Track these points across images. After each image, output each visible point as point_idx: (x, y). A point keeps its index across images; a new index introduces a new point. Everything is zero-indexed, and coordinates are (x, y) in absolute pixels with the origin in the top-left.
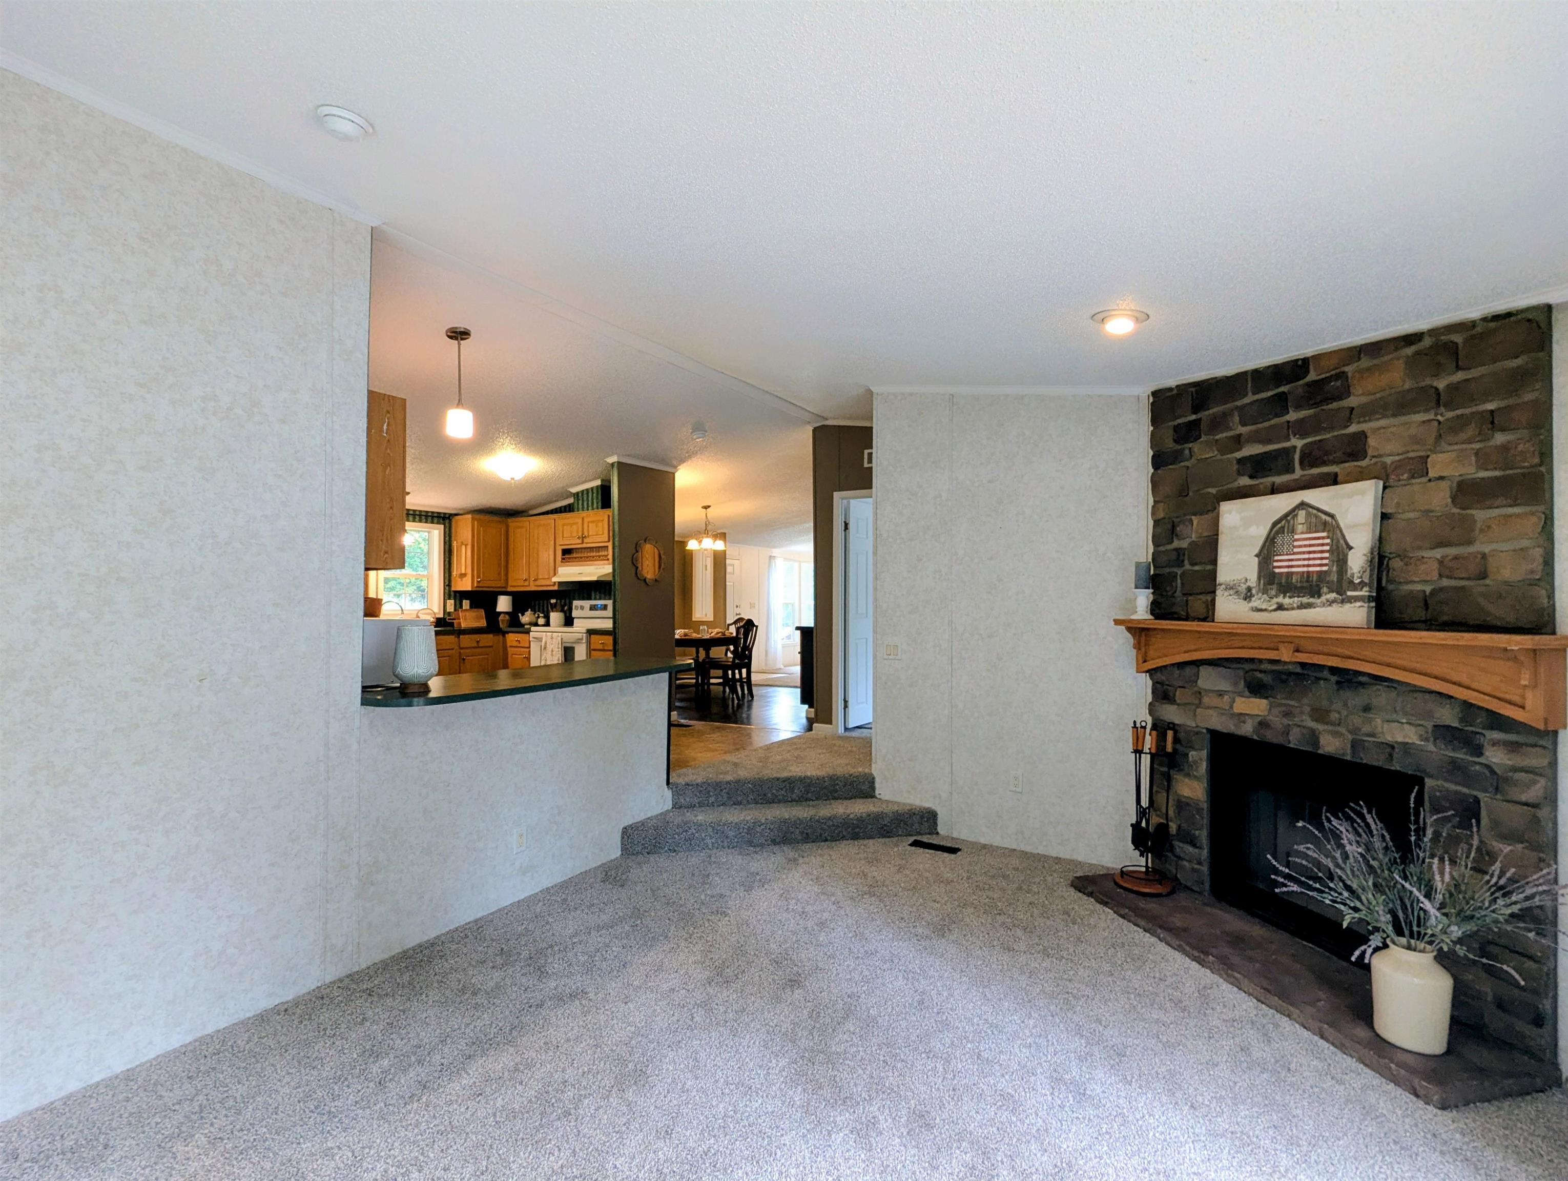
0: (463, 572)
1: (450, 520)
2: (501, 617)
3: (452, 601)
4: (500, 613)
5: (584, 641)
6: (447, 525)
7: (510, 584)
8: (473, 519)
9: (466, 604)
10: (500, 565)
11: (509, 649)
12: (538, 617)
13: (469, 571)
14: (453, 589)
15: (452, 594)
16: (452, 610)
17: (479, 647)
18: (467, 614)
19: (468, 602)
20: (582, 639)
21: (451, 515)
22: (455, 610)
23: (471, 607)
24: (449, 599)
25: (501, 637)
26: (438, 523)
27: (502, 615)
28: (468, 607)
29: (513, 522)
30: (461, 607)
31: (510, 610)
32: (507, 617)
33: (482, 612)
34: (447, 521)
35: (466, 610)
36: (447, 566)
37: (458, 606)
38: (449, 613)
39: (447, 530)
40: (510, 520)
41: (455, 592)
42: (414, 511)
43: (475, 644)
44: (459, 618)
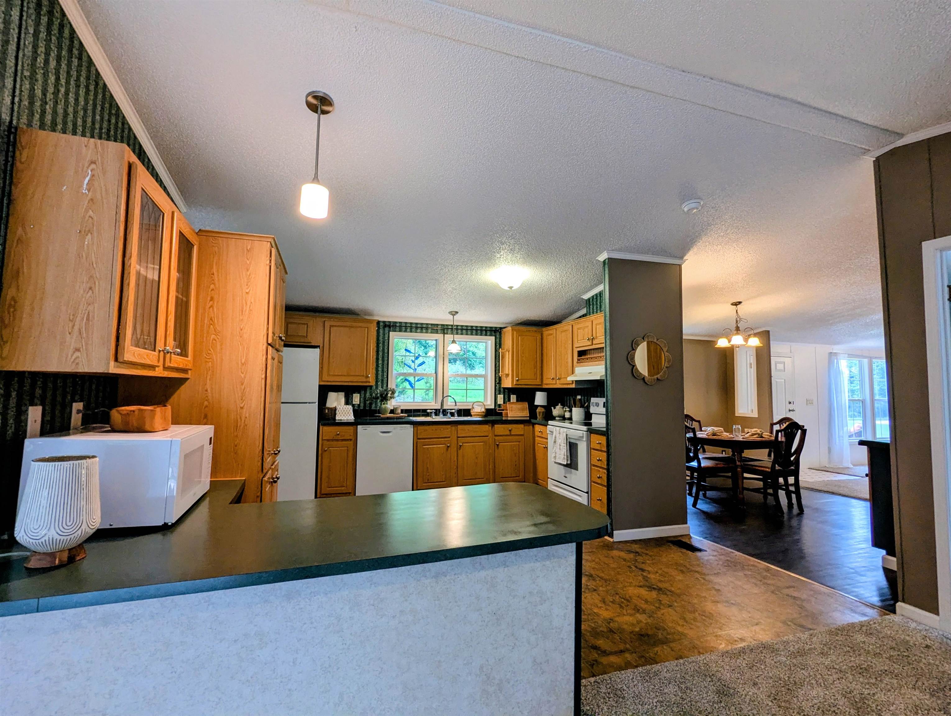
0: (507, 372)
1: (500, 333)
2: (539, 410)
3: (502, 396)
4: (538, 406)
5: (585, 439)
6: (498, 336)
7: (544, 382)
8: (512, 330)
9: (513, 398)
10: (535, 367)
11: (536, 438)
12: (565, 411)
13: (511, 372)
14: (502, 386)
15: (502, 390)
16: (502, 403)
17: (511, 435)
18: (514, 406)
19: (515, 396)
20: (583, 437)
21: (501, 328)
22: (504, 403)
23: (517, 401)
24: (500, 394)
25: (531, 427)
26: (491, 335)
27: (539, 408)
28: (515, 401)
30: (509, 400)
31: (545, 404)
32: (543, 410)
33: (526, 405)
34: (498, 334)
35: (513, 403)
36: (498, 368)
37: (507, 400)
38: (500, 405)
39: (498, 340)
40: (544, 329)
41: (504, 388)
42: (472, 327)
43: (508, 433)
44: (507, 410)
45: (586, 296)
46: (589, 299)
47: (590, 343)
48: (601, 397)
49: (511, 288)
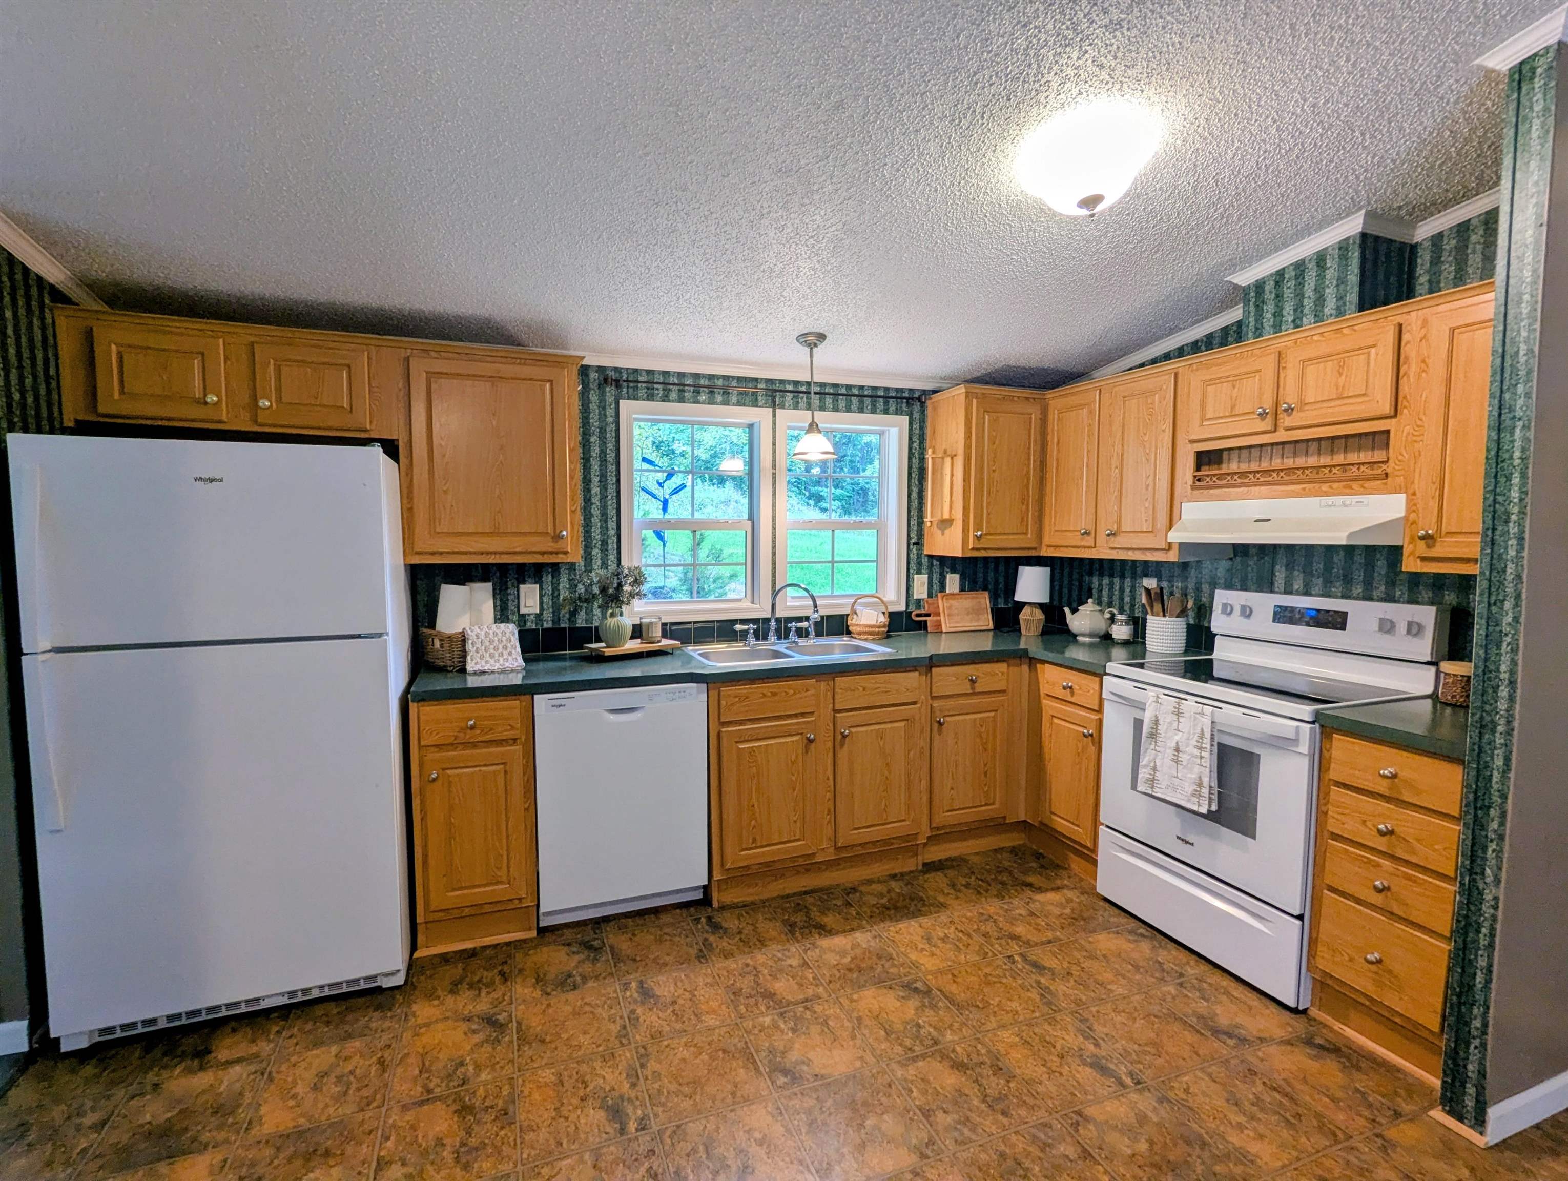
0: (946, 516)
1: (923, 404)
2: (1024, 615)
3: (924, 577)
4: (1023, 605)
5: (1304, 748)
6: (916, 415)
7: (1047, 540)
8: (968, 394)
9: (953, 581)
10: (1024, 500)
11: (1046, 702)
12: (1112, 620)
13: (958, 515)
14: (925, 552)
15: (925, 561)
16: (925, 596)
17: (974, 694)
18: (954, 603)
19: (957, 577)
20: (1295, 741)
21: (924, 392)
22: (930, 595)
23: (962, 589)
24: (919, 572)
25: (1025, 668)
26: (898, 412)
27: (1026, 609)
28: (957, 590)
29: (1056, 399)
30: (942, 587)
31: (1046, 600)
32: (1039, 615)
33: (984, 599)
34: (917, 407)
35: (953, 594)
36: (915, 504)
37: (937, 587)
38: (919, 601)
39: (916, 426)
40: (1050, 394)
41: (931, 557)
42: (849, 387)
43: (967, 688)
44: (938, 614)
45: (1245, 278)
46: (1259, 286)
47: (1267, 425)
48: (1260, 590)
49: (1091, 202)
